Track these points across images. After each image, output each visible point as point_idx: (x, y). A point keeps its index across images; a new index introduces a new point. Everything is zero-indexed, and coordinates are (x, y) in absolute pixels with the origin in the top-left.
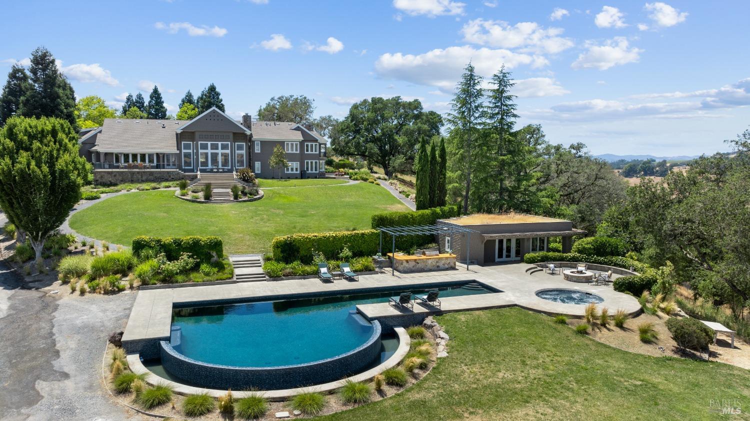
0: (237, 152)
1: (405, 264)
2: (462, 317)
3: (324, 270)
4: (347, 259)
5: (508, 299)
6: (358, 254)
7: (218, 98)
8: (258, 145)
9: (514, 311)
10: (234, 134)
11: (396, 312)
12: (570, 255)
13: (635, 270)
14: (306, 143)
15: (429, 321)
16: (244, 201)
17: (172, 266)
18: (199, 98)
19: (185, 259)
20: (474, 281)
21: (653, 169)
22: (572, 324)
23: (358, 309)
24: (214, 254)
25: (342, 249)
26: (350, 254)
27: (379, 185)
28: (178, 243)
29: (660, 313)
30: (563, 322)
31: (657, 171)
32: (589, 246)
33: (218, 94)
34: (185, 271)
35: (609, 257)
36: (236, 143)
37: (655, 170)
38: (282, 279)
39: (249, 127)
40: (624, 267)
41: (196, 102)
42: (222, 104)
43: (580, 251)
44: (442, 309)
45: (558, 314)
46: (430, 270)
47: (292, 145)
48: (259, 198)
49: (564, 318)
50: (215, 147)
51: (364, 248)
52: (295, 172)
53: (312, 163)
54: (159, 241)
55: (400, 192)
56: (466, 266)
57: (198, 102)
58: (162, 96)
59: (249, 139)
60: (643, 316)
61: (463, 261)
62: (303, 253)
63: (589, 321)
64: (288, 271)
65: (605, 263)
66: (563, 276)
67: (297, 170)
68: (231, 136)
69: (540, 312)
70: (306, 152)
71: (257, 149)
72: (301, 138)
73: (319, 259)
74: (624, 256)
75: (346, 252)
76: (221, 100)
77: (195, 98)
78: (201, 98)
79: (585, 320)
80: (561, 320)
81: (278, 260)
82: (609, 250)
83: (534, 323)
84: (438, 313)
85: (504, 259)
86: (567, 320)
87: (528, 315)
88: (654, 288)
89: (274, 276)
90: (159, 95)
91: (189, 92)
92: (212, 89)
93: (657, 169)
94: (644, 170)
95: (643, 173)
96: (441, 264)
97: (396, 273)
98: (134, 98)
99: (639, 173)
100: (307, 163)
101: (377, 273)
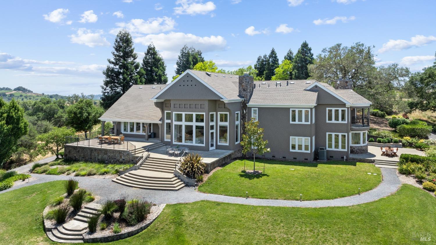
0: (219, 123)
8: (256, 113)
14: (327, 109)
36: (219, 113)
47: (300, 112)
50: (179, 118)
52: (303, 151)
53: (337, 136)
67: (306, 148)
68: (206, 104)
70: (327, 121)
72: (314, 104)
100: (330, 136)
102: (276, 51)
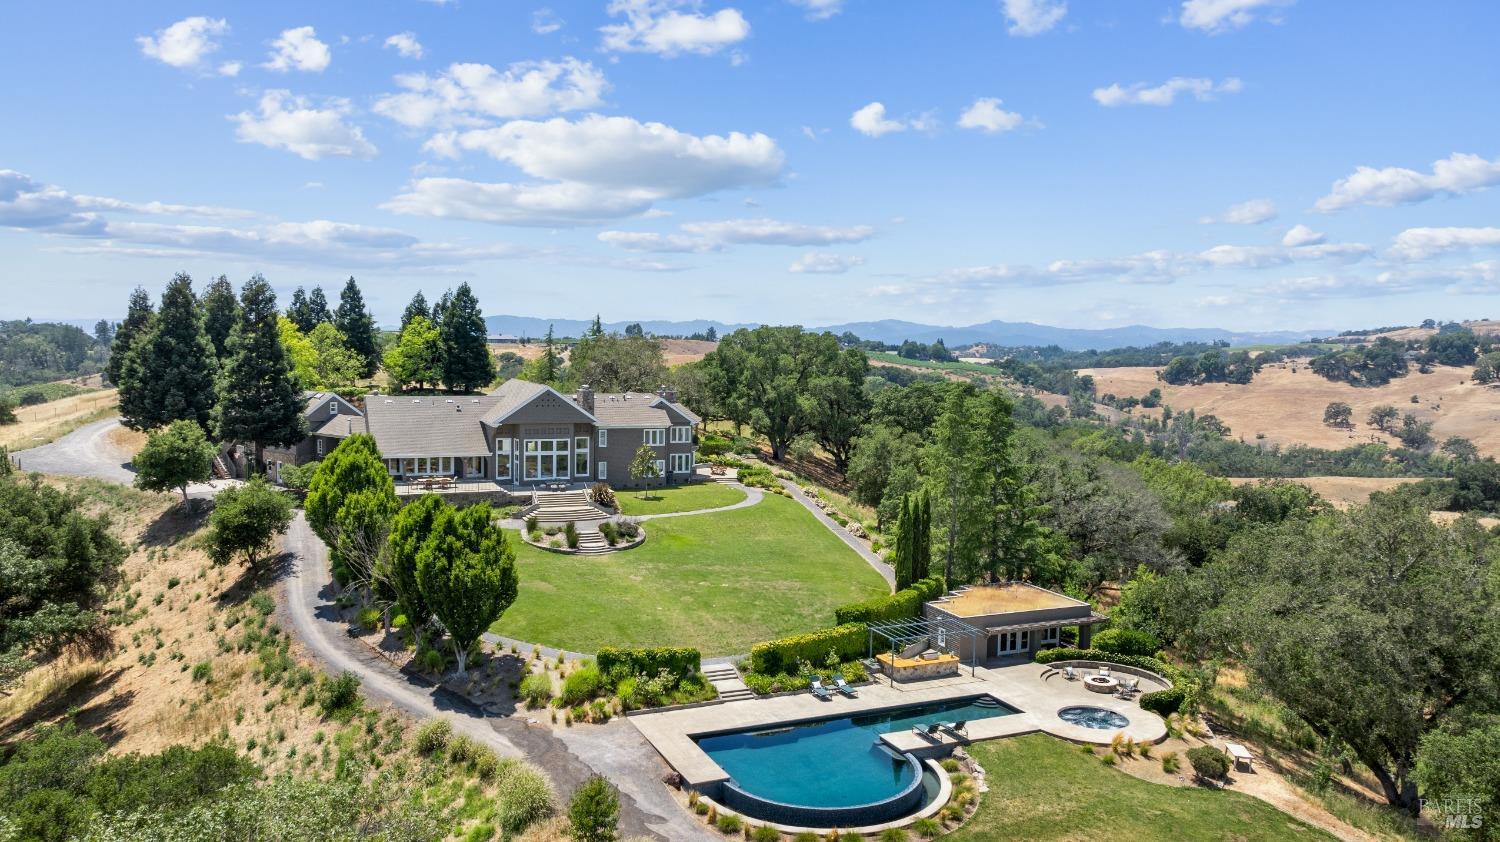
0: (577, 451)
1: (902, 671)
2: (991, 747)
3: (817, 684)
4: (834, 667)
5: (1030, 723)
6: (846, 658)
7: (473, 308)
8: (603, 436)
9: (1040, 739)
10: (576, 425)
11: (925, 744)
12: (1091, 651)
13: (1164, 676)
14: (672, 428)
15: (959, 751)
16: (625, 548)
17: (655, 686)
18: (437, 305)
19: (665, 676)
20: (987, 695)
21: (1223, 368)
22: (1099, 753)
23: (881, 739)
24: (691, 667)
25: (828, 654)
26: (837, 660)
27: (790, 497)
28: (652, 656)
29: (1187, 736)
30: (1090, 752)
31: (1232, 372)
32: (1112, 642)
33: (474, 302)
34: (669, 690)
35: (1136, 657)
36: (578, 438)
37: (1227, 371)
38: (771, 697)
39: (591, 409)
40: (1153, 670)
41: (431, 311)
42: (481, 319)
43: (1101, 648)
44: (970, 738)
45: (1083, 743)
46: (930, 678)
47: (654, 433)
48: (643, 541)
49: (1091, 746)
50: (547, 446)
51: (850, 650)
52: (659, 476)
53: (680, 458)
54: (630, 654)
55: (828, 515)
56: (970, 669)
57: (435, 311)
58: (362, 294)
59: (590, 429)
60: (1168, 741)
61: (967, 660)
62: (786, 661)
63: (1116, 751)
64: (775, 685)
65: (1131, 664)
66: (1082, 684)
67: (660, 473)
68: (572, 428)
69: (1066, 739)
70: (672, 442)
71: (603, 443)
72: (668, 423)
73: (806, 669)
74: (1152, 656)
75: (834, 658)
76: (480, 312)
77: (430, 305)
78: (444, 308)
79: (1111, 749)
80: (1088, 749)
81: (761, 672)
82: (1135, 648)
83: (1062, 754)
84: (965, 743)
85: (1008, 651)
86: (1094, 749)
87: (1054, 743)
88: (1182, 706)
89: (762, 693)
90: (357, 293)
91: (419, 295)
92: (464, 292)
93: (1232, 367)
94: (1207, 371)
95: (1204, 375)
96: (941, 670)
97: (894, 683)
98: (308, 296)
99: (1197, 375)
100: (674, 457)
101: (871, 684)
102: (359, 285)
